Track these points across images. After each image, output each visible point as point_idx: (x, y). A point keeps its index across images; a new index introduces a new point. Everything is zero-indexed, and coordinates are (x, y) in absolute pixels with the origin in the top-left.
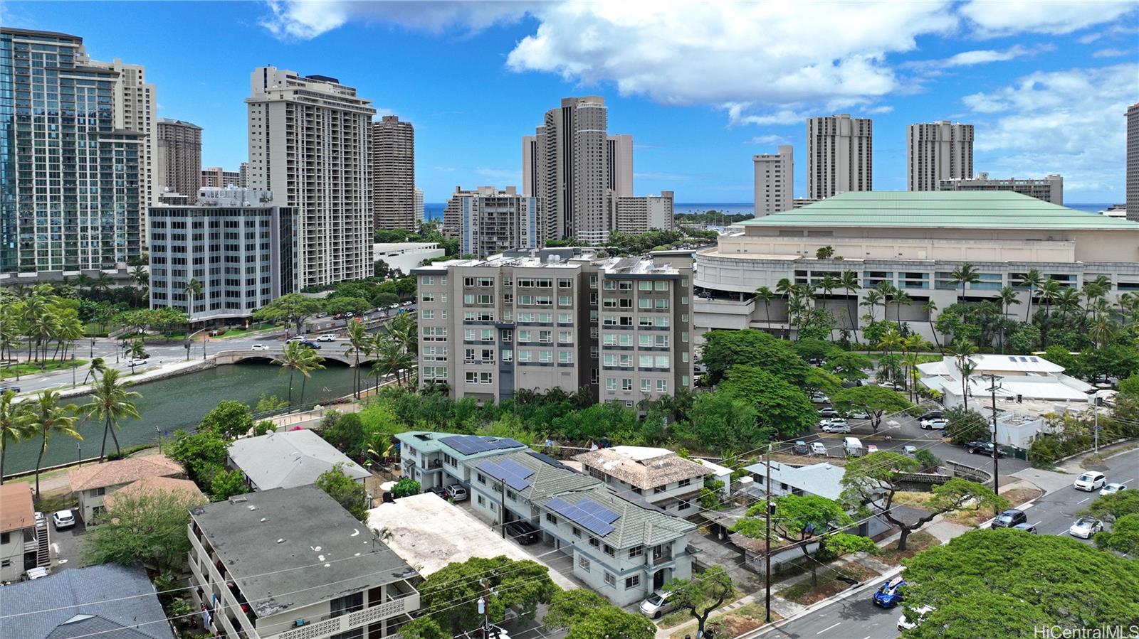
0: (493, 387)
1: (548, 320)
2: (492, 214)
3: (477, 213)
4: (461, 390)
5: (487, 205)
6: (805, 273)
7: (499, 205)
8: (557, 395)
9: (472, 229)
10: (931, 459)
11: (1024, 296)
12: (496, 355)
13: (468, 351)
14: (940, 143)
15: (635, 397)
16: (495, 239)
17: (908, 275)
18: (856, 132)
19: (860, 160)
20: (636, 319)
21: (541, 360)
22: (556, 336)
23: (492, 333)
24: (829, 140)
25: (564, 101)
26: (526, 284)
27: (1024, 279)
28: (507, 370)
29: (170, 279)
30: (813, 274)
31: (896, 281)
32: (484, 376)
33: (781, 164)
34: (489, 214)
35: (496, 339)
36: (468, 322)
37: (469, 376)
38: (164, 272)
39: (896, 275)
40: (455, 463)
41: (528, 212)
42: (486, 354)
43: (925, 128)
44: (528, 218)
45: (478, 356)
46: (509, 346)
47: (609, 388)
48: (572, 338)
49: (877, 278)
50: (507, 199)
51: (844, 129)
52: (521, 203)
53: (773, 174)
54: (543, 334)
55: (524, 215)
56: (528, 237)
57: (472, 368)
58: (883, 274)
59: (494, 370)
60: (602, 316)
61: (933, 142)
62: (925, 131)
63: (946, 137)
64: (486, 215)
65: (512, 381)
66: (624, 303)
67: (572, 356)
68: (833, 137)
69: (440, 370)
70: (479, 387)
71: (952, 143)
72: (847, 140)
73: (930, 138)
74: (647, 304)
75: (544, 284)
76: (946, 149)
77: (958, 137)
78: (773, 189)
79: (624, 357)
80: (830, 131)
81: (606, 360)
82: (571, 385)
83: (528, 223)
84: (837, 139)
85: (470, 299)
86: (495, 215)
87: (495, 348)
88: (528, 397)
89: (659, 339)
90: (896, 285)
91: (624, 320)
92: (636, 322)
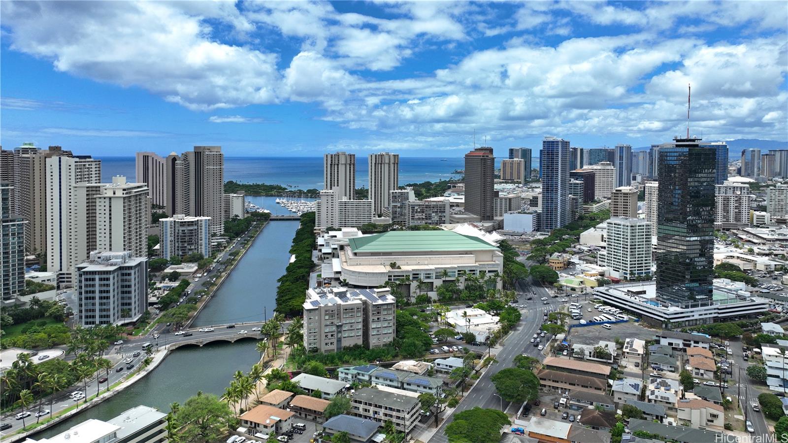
0: (334, 347)
1: (353, 321)
2: (184, 231)
3: (173, 229)
4: (324, 349)
5: (181, 225)
6: (391, 276)
7: (188, 225)
8: (356, 347)
9: (169, 239)
10: (468, 350)
11: (462, 279)
12: (335, 336)
13: (326, 336)
14: (384, 164)
15: (381, 344)
16: (186, 245)
17: (426, 274)
18: (348, 162)
19: (350, 176)
20: (382, 318)
21: (351, 335)
22: (355, 326)
23: (334, 328)
24: (336, 167)
25: (195, 148)
26: (346, 310)
27: (461, 272)
28: (339, 340)
29: (97, 307)
30: (394, 276)
31: (422, 277)
32: (331, 343)
33: (334, 196)
34: (182, 231)
35: (336, 330)
36: (326, 326)
37: (326, 344)
38: (94, 304)
39: (422, 275)
40: (363, 375)
41: (203, 228)
42: (332, 335)
43: (377, 156)
44: (203, 231)
45: (329, 337)
46: (340, 332)
47: (373, 342)
48: (360, 326)
49: (416, 276)
50: (193, 222)
51: (342, 161)
52: (199, 223)
53: (330, 201)
54: (351, 326)
55: (201, 229)
56: (203, 242)
57: (327, 341)
58: (418, 274)
59: (335, 341)
60: (371, 318)
61: (381, 164)
62: (377, 158)
63: (387, 161)
64: (180, 231)
65: (341, 343)
66: (378, 313)
67: (361, 333)
68: (338, 165)
69: (315, 344)
70: (330, 347)
71: (389, 164)
72: (344, 166)
73: (380, 162)
74: (385, 313)
75: (352, 309)
76: (387, 166)
77: (392, 161)
78: (330, 208)
79: (378, 331)
80: (336, 163)
81: (372, 332)
82: (360, 342)
83: (203, 233)
84: (340, 165)
85: (327, 317)
86: (186, 231)
87: (335, 333)
88: (346, 348)
89: (389, 323)
90: (422, 278)
91: (378, 319)
92: (382, 319)
